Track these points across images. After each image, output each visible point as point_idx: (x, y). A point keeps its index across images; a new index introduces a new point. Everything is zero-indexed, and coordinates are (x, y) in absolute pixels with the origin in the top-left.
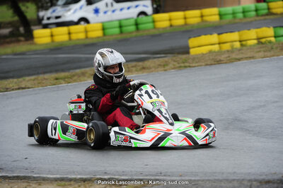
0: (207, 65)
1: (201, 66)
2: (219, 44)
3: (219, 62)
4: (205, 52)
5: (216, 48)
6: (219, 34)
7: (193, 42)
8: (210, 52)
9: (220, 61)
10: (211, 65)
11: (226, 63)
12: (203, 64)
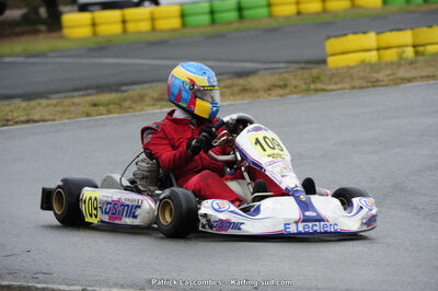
0: (354, 88)
1: (343, 89)
2: (378, 49)
3: (376, 84)
4: (352, 64)
5: (372, 56)
6: (378, 33)
7: (333, 45)
8: (363, 63)
9: (377, 81)
10: (362, 87)
11: (386, 85)
12: (347, 86)
